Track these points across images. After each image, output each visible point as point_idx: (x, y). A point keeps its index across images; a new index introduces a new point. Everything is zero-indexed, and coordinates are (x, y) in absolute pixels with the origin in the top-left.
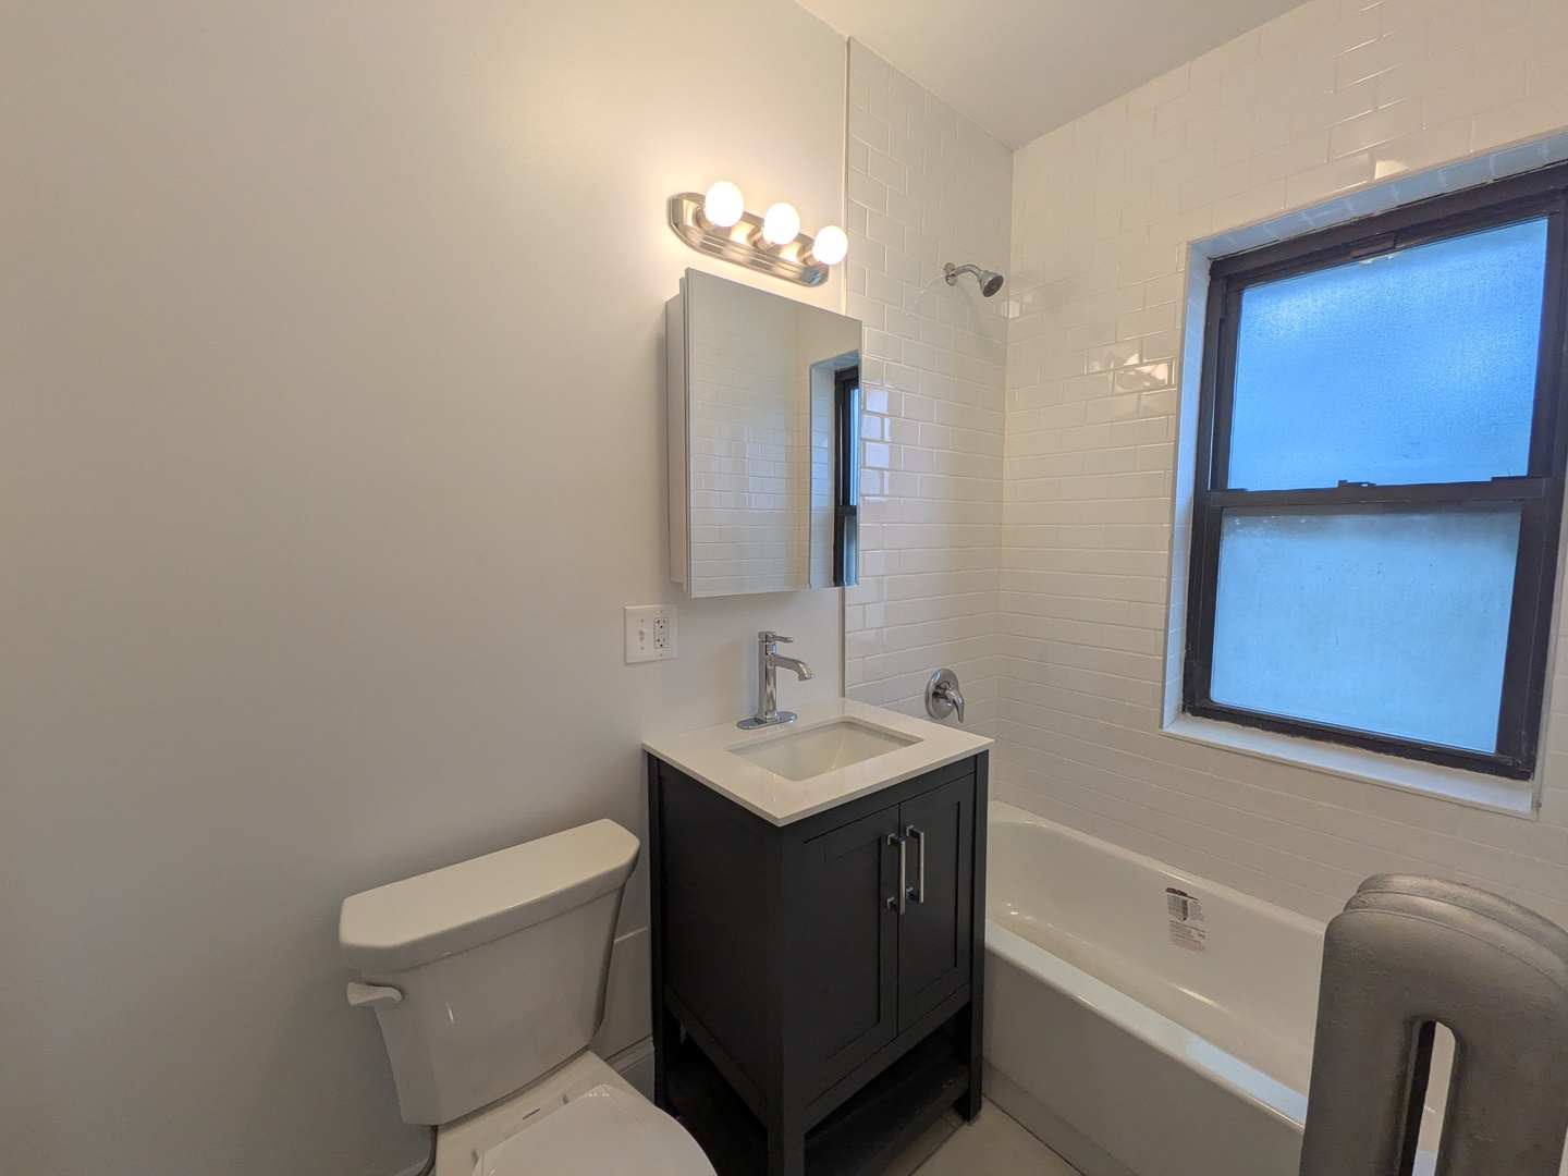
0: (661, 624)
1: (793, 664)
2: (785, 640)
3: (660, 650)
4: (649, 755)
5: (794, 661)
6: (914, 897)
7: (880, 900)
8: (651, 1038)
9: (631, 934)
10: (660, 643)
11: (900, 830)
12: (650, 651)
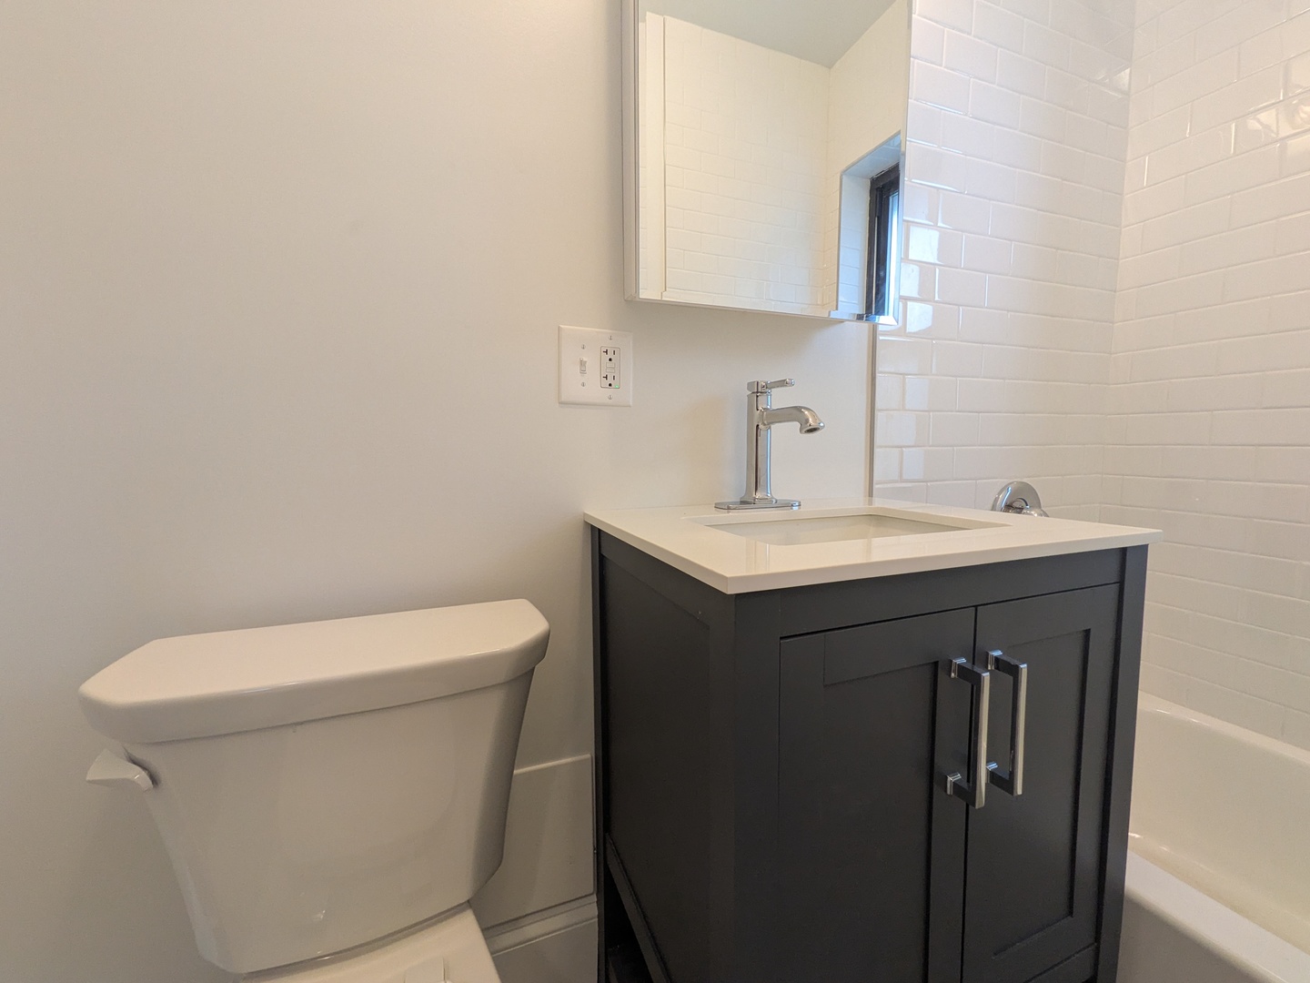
0: (610, 355)
1: (795, 413)
2: (783, 383)
3: (610, 391)
4: (593, 528)
5: (795, 407)
6: (1001, 781)
7: (933, 777)
8: (594, 898)
9: (569, 760)
10: (609, 381)
11: (979, 657)
12: (593, 389)
